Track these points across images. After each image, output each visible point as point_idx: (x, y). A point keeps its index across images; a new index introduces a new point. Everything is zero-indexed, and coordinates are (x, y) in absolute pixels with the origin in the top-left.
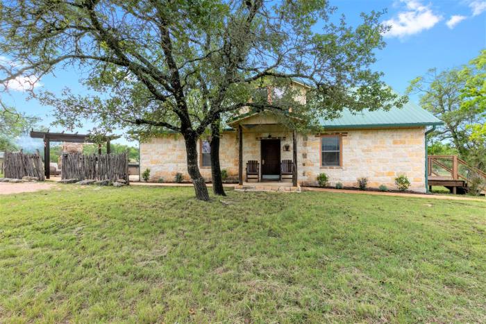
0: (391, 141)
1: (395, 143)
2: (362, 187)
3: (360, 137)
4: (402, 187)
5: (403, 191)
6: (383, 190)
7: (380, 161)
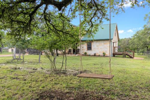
0: (103, 43)
1: (104, 44)
2: (95, 55)
3: (96, 42)
4: (104, 55)
5: (104, 56)
6: (99, 56)
7: (101, 49)
